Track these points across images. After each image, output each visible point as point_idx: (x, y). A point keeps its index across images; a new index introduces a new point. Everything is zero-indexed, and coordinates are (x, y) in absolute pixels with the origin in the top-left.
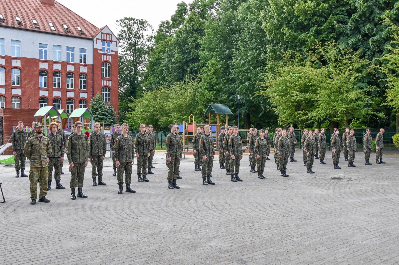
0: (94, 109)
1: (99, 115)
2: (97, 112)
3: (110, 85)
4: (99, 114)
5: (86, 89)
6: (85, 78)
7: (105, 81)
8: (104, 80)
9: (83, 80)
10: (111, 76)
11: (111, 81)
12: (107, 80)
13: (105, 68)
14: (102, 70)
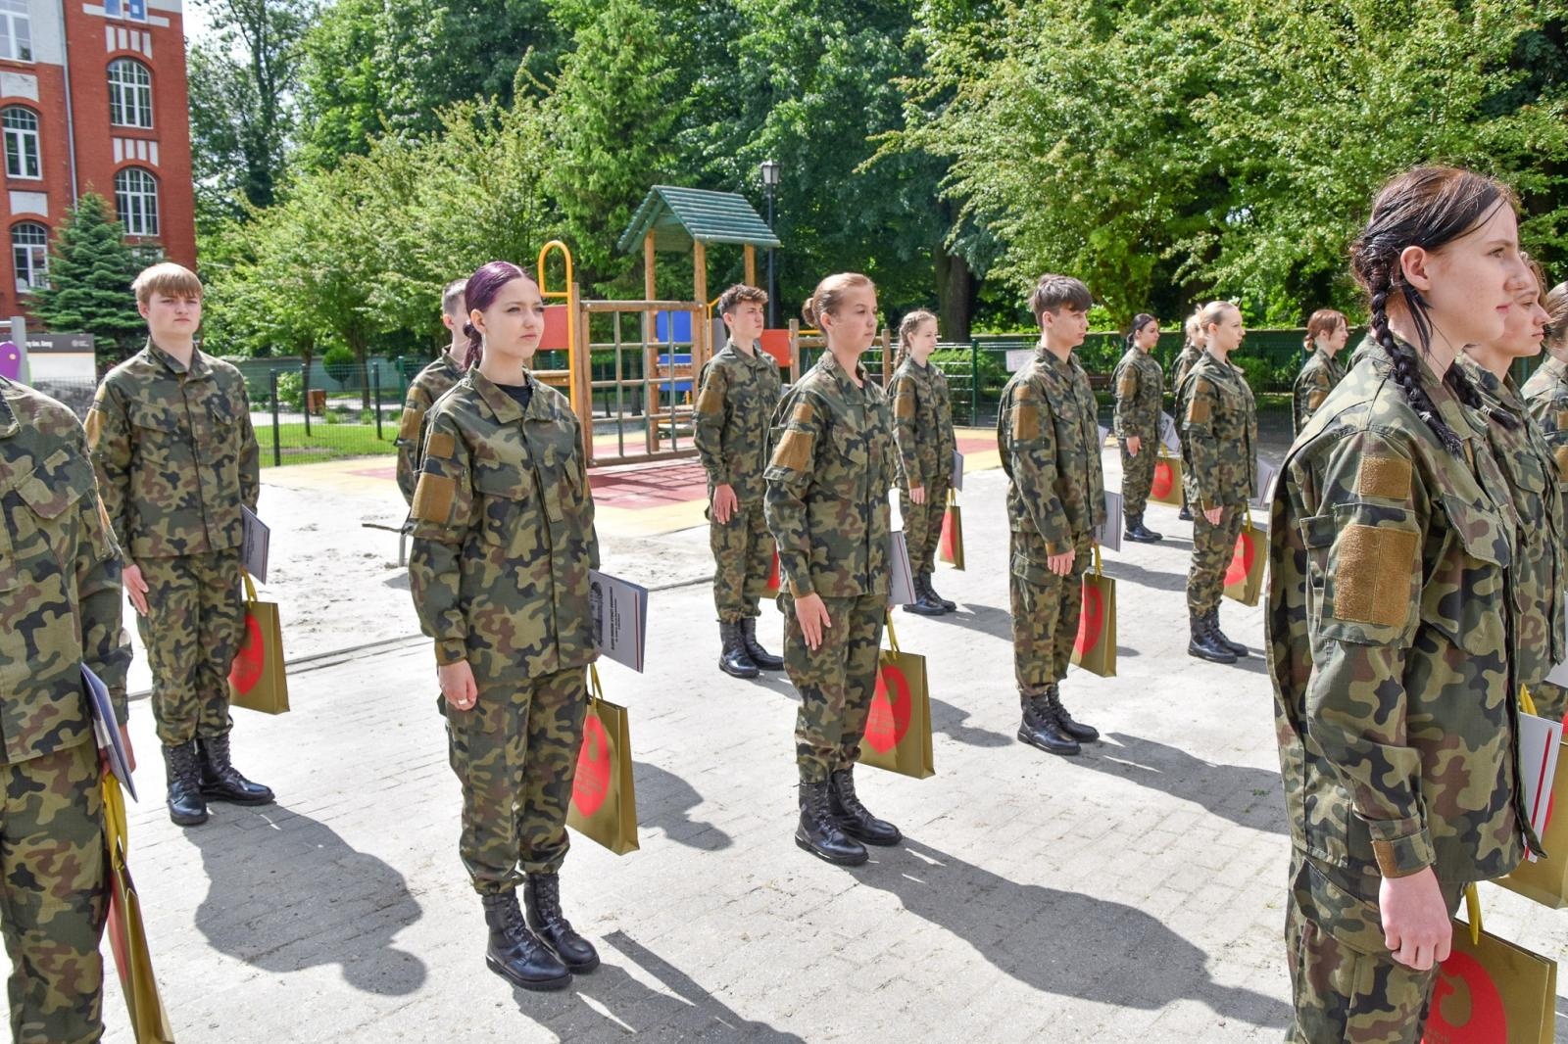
0: (74, 261)
1: (99, 287)
2: (88, 273)
3: (155, 161)
4: (100, 283)
5: (39, 178)
6: (33, 127)
7: (130, 143)
8: (123, 138)
9: (21, 133)
10: (157, 121)
11: (158, 141)
12: (136, 139)
13: (123, 85)
14: (112, 94)
